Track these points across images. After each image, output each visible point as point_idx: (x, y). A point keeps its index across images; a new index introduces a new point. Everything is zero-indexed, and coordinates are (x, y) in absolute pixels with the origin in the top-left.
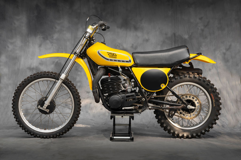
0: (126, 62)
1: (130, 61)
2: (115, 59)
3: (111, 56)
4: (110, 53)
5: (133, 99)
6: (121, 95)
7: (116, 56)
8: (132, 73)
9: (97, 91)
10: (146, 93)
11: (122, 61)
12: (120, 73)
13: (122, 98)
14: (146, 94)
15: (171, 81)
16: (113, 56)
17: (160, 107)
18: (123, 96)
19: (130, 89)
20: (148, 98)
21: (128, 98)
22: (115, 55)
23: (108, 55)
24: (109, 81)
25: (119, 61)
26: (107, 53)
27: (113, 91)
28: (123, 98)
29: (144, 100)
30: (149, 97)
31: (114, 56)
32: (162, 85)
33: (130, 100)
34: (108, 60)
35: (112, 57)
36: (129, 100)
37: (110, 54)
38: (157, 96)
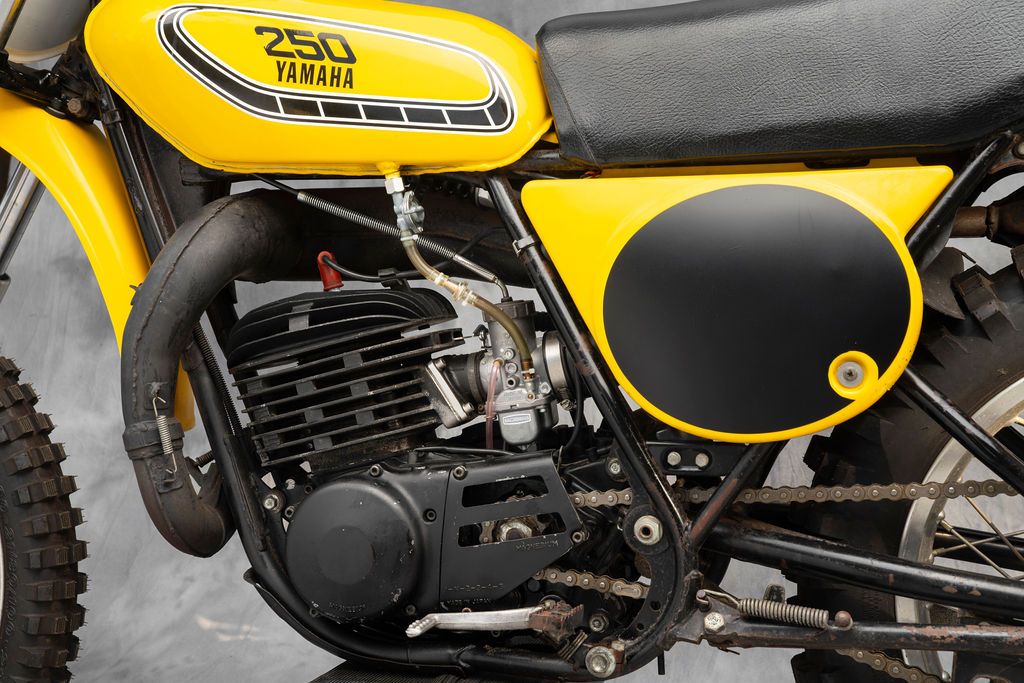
0: (457, 117)
1: (500, 110)
2: (339, 93)
3: (299, 61)
4: (291, 34)
5: (542, 518)
6: (409, 478)
7: (351, 59)
8: (526, 240)
9: (157, 432)
10: (674, 458)
11: (415, 115)
12: (408, 239)
13: (418, 511)
14: (668, 469)
15: (973, 317)
16: (318, 64)
17: (832, 617)
18: (431, 486)
19: (529, 418)
20: (693, 511)
21: (483, 517)
22: (339, 52)
23: (270, 51)
24: (299, 325)
25: (382, 113)
26: (260, 30)
27: (336, 439)
28: (428, 513)
29: (646, 531)
30: (702, 506)
31: (328, 63)
32: (851, 367)
33: (505, 529)
34: (266, 102)
35: (308, 75)
36: (496, 532)
37: (286, 45)
38: (821, 495)
